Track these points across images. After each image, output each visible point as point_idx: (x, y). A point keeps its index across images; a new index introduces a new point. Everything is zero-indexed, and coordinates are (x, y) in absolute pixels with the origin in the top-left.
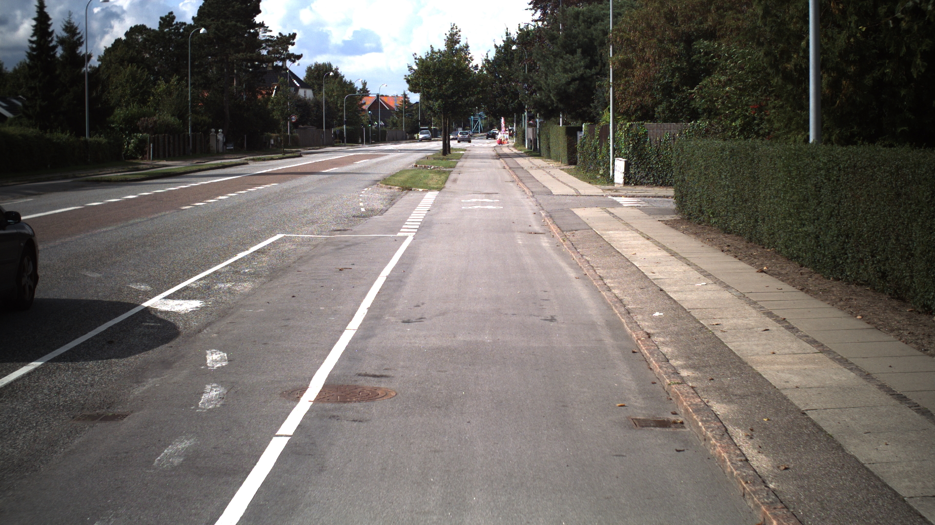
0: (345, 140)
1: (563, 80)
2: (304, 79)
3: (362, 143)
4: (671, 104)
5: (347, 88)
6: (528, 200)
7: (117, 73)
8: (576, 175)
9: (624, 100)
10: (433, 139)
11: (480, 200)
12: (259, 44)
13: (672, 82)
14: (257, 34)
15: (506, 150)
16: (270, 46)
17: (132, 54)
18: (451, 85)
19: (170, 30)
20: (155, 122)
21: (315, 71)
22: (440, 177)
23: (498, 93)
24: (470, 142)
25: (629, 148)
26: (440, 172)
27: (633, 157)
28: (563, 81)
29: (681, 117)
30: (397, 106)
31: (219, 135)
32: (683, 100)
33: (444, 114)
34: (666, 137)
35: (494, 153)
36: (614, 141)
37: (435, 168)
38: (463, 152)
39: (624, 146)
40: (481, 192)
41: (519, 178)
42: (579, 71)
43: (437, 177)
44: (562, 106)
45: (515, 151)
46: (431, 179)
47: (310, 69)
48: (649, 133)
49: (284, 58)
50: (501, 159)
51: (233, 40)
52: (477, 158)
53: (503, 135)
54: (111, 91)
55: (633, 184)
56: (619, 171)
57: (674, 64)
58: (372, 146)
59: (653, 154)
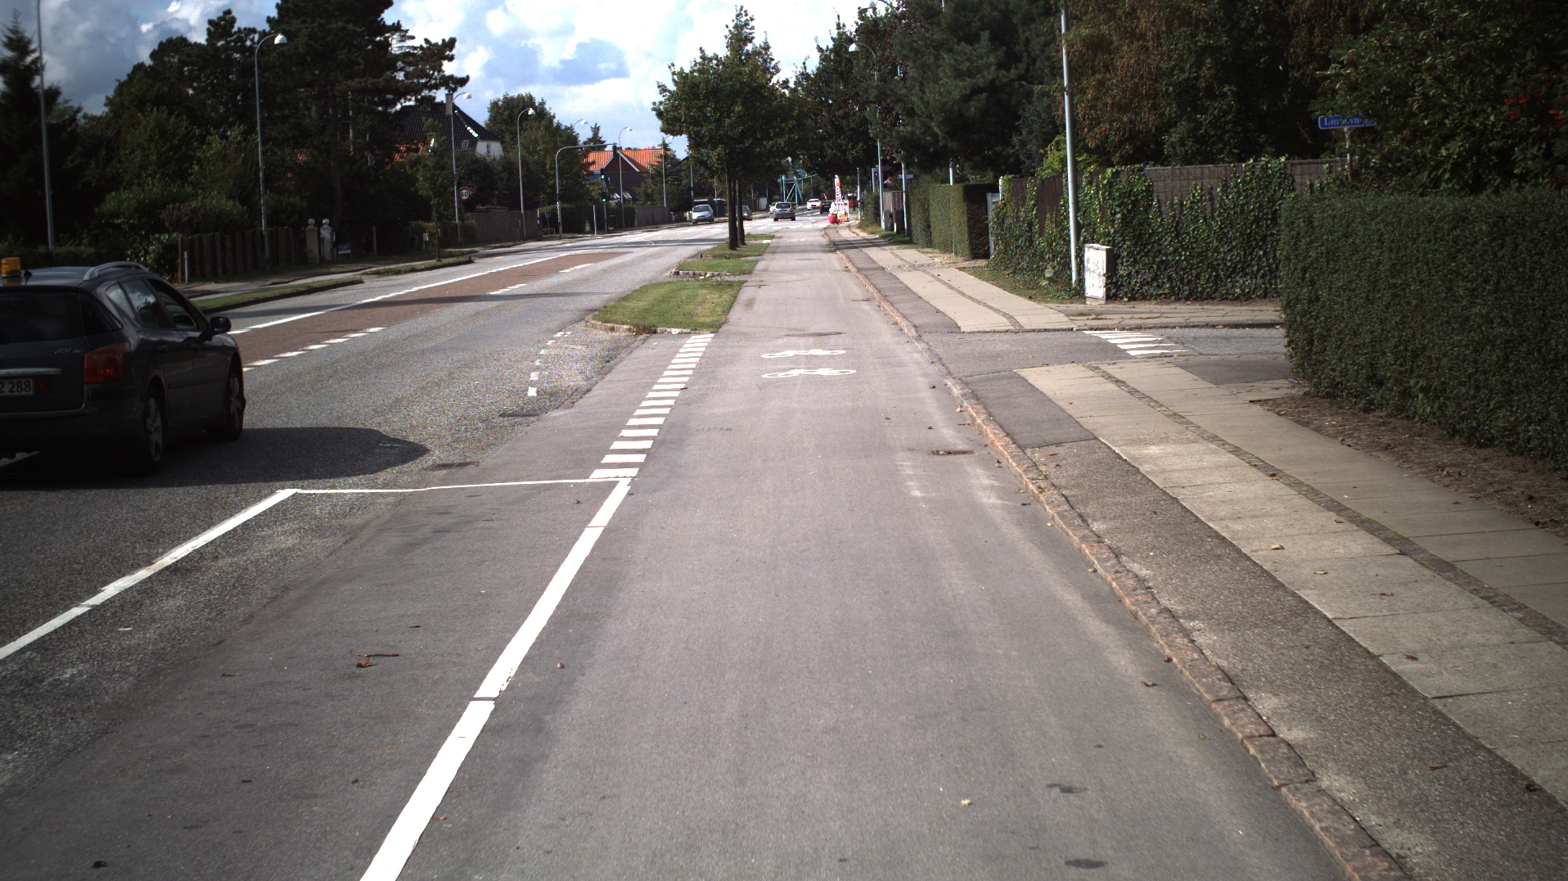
0: (561, 228)
1: (957, 92)
2: (487, 124)
3: (590, 232)
4: (1198, 125)
5: (560, 136)
6: (908, 347)
7: (133, 126)
8: (994, 279)
9: (1096, 122)
10: (716, 220)
11: (803, 352)
12: (391, 62)
13: (1197, 78)
14: (387, 44)
15: (846, 234)
16: (410, 64)
17: (159, 89)
18: (739, 117)
19: (228, 43)
20: (194, 211)
21: (505, 109)
22: (721, 297)
23: (827, 133)
24: (793, 219)
25: (1113, 221)
26: (720, 286)
27: (1124, 240)
28: (956, 95)
29: (1221, 152)
30: (652, 166)
31: (324, 229)
32: (1224, 116)
33: (729, 173)
34: (1194, 195)
35: (824, 241)
36: (1077, 209)
37: (713, 276)
38: (769, 241)
39: (1101, 218)
40: (804, 330)
41: (879, 292)
42: (986, 73)
43: (714, 297)
44: (953, 145)
45: (863, 235)
46: (700, 304)
47: (494, 106)
48: (1155, 189)
49: (435, 84)
50: (838, 252)
51: (342, 55)
52: (794, 252)
53: (839, 207)
54: (123, 158)
55: (1126, 300)
56: (1094, 271)
57: (1201, 40)
58: (608, 237)
59: (1167, 234)
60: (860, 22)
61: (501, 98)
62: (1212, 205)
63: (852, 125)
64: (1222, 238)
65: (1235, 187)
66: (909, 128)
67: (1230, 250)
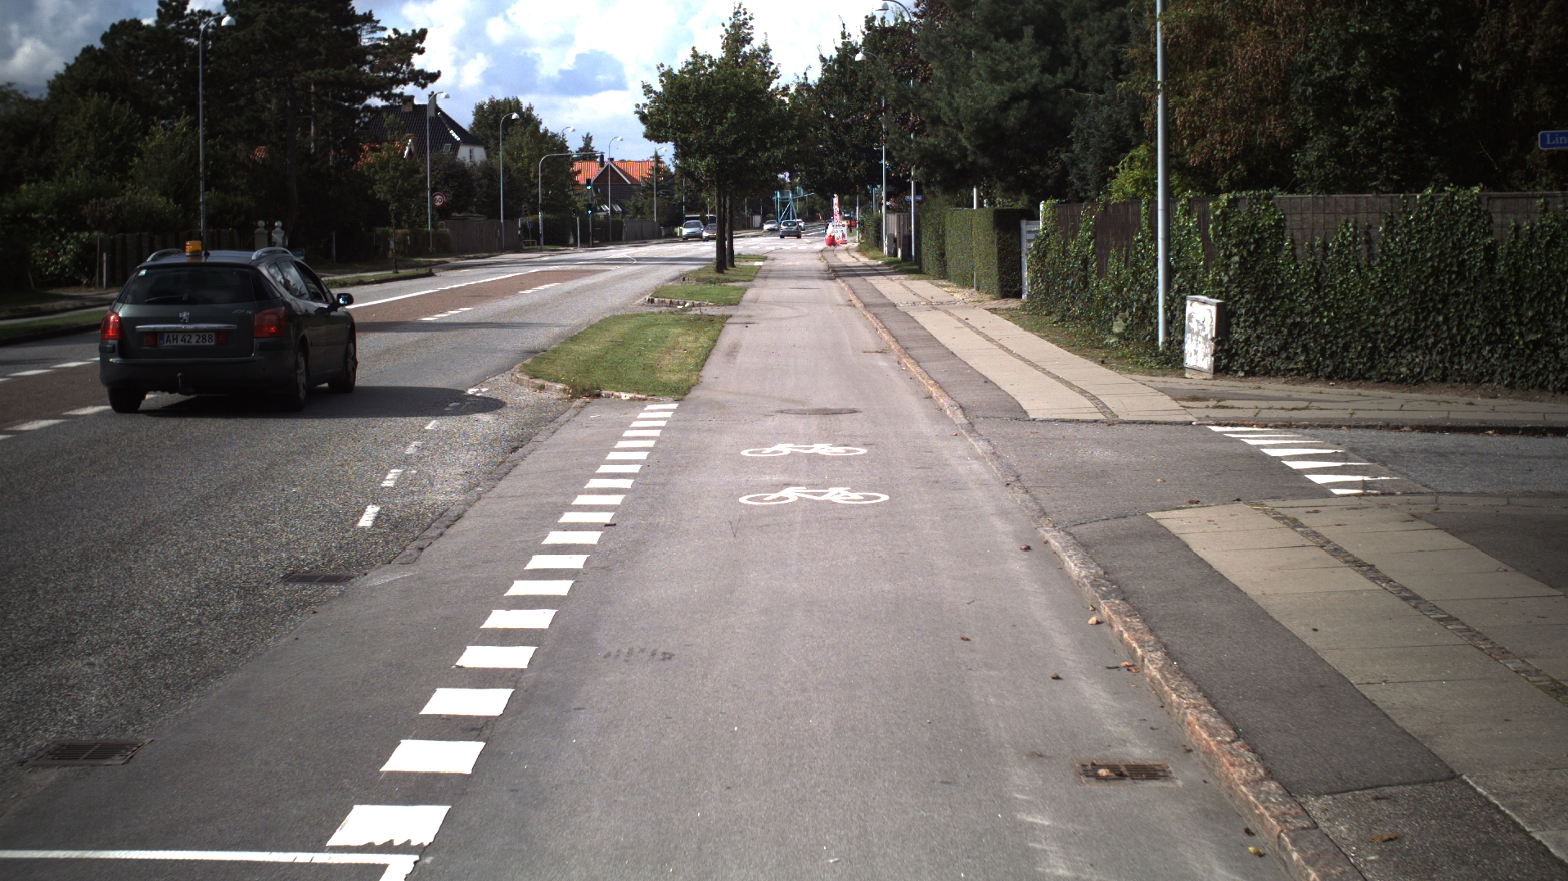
0: (542, 240)
1: (993, 98)
2: (471, 129)
3: (575, 245)
4: (1344, 140)
5: (547, 143)
7: (72, 111)
9: (1200, 132)
10: (704, 237)
11: (801, 449)
12: (359, 54)
13: (1344, 78)
14: (355, 38)
15: (845, 259)
16: (378, 57)
17: (103, 74)
18: (732, 124)
19: (179, 26)
20: (119, 208)
21: (491, 113)
22: (697, 341)
23: (828, 148)
25: (1227, 266)
26: (699, 323)
27: (1242, 293)
28: (992, 101)
30: (643, 178)
31: (276, 233)
32: (1380, 129)
33: (719, 186)
34: (1344, 235)
35: (822, 265)
37: (693, 306)
38: (761, 263)
39: (1206, 261)
40: (803, 403)
41: (897, 341)
42: (1027, 76)
43: (689, 341)
44: (984, 161)
45: (864, 260)
46: (668, 352)
47: (480, 109)
48: (1288, 224)
49: (404, 78)
50: (839, 280)
51: (302, 44)
52: (788, 278)
53: (837, 228)
54: (59, 147)
55: (1242, 374)
56: (1198, 334)
57: (1354, 25)
58: (587, 251)
59: (1302, 286)
60: (866, 32)
61: (487, 101)
62: (1370, 249)
63: (855, 142)
64: (1382, 296)
65: (1405, 226)
66: (932, 140)
67: (1394, 314)
